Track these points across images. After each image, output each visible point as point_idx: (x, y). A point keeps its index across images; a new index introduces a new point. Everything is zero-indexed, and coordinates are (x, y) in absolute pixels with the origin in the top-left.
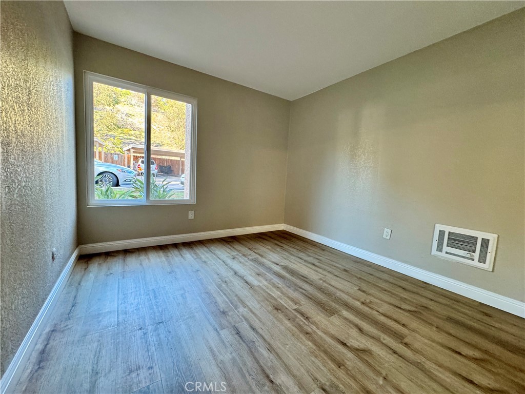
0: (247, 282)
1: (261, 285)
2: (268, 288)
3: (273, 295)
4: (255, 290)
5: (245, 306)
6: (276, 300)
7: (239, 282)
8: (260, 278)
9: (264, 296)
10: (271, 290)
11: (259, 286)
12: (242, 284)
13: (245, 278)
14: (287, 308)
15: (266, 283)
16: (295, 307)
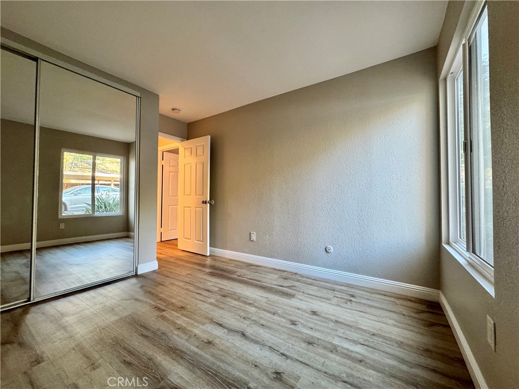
0: (221, 325)
1: (201, 327)
2: (192, 324)
3: (185, 319)
4: (207, 318)
5: (211, 304)
6: (183, 315)
7: (229, 322)
8: (205, 337)
9: (196, 315)
10: (188, 323)
11: (203, 324)
12: (224, 321)
13: (226, 330)
14: (173, 310)
15: (196, 331)
16: (164, 313)
